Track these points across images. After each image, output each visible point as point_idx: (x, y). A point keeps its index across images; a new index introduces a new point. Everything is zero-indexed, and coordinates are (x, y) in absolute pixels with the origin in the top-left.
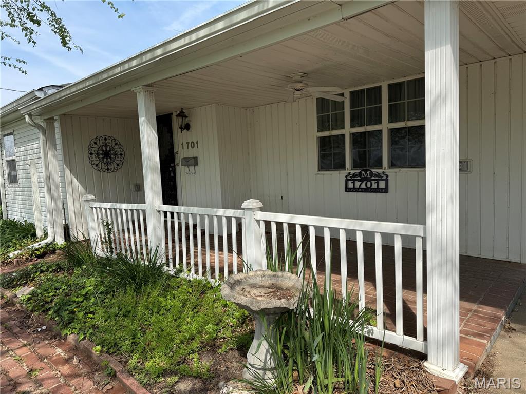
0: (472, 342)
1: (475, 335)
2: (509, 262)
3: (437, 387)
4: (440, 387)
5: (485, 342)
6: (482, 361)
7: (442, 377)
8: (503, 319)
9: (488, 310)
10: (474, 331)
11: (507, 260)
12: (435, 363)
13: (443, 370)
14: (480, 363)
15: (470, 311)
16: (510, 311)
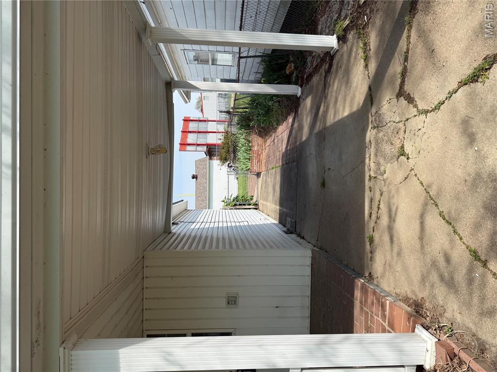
0: (391, 313)
1: (384, 310)
2: (312, 264)
3: (447, 361)
4: (447, 358)
5: (388, 302)
6: (406, 307)
7: (435, 353)
8: (363, 281)
9: (358, 294)
10: (380, 309)
11: (310, 266)
12: (423, 358)
13: (428, 351)
14: (409, 309)
15: (362, 308)
16: (354, 273)
